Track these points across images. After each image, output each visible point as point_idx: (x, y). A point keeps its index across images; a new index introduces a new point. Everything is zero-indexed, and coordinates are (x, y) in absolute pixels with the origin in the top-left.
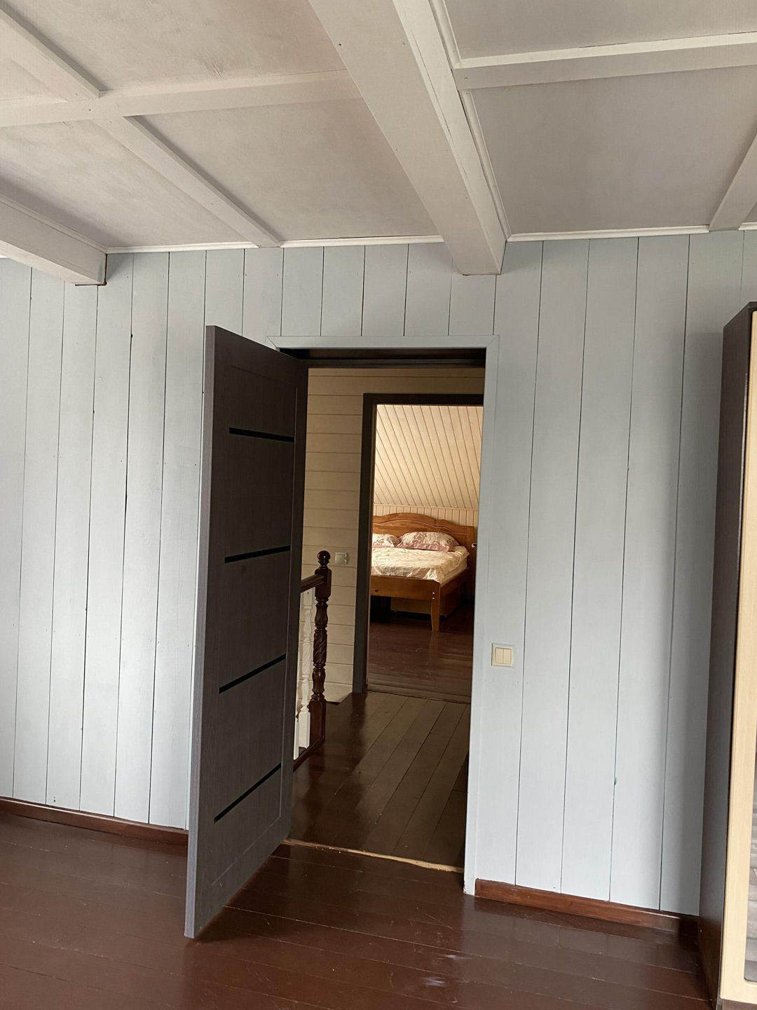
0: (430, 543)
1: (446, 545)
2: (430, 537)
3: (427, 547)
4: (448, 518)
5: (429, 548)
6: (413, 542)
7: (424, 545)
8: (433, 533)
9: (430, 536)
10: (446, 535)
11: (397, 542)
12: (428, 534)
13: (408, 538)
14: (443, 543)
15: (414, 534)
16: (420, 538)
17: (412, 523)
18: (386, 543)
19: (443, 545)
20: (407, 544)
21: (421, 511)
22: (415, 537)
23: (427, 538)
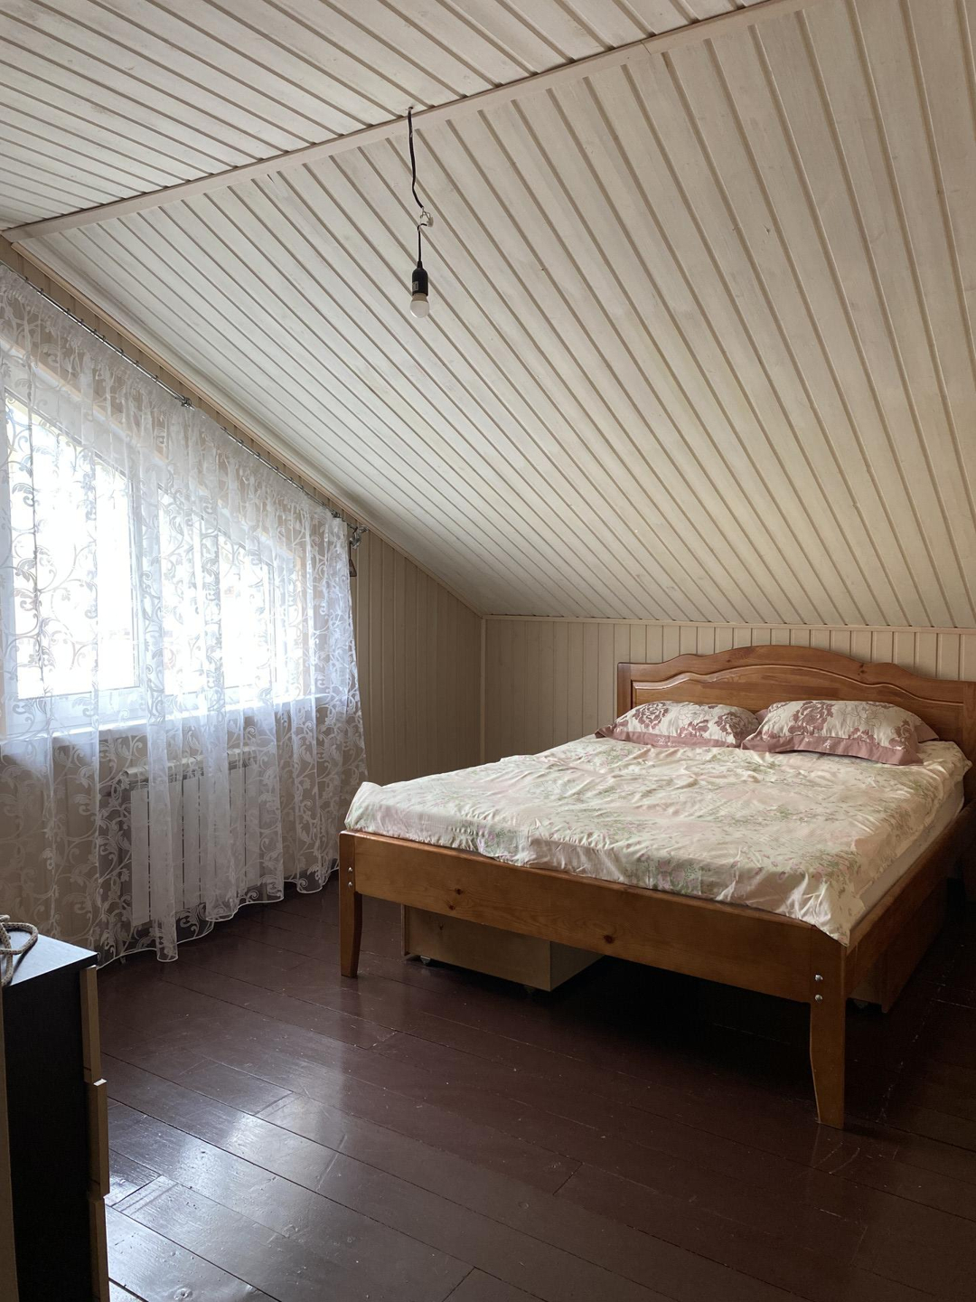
0: (843, 735)
1: (892, 741)
2: (843, 718)
3: (833, 746)
4: (902, 656)
5: (839, 751)
6: (792, 730)
7: (825, 739)
8: (851, 704)
9: (844, 713)
10: (894, 710)
11: (745, 730)
12: (837, 706)
13: (780, 717)
14: (883, 736)
15: (795, 706)
16: (811, 719)
17: (793, 672)
18: (714, 732)
19: (885, 743)
20: (773, 736)
21: (820, 640)
22: (796, 717)
23: (834, 721)
